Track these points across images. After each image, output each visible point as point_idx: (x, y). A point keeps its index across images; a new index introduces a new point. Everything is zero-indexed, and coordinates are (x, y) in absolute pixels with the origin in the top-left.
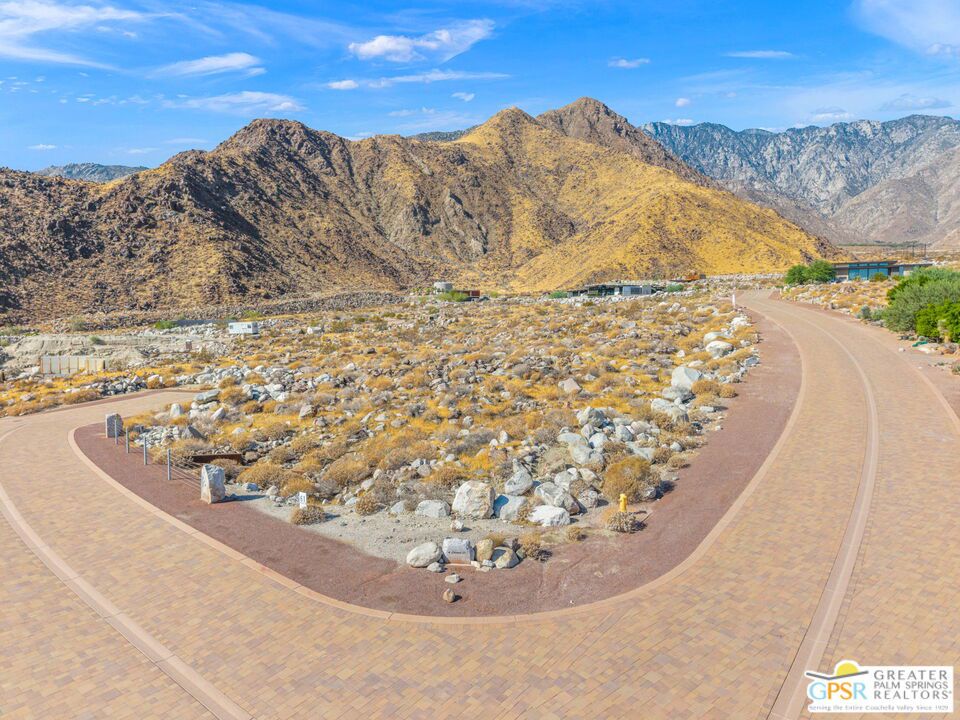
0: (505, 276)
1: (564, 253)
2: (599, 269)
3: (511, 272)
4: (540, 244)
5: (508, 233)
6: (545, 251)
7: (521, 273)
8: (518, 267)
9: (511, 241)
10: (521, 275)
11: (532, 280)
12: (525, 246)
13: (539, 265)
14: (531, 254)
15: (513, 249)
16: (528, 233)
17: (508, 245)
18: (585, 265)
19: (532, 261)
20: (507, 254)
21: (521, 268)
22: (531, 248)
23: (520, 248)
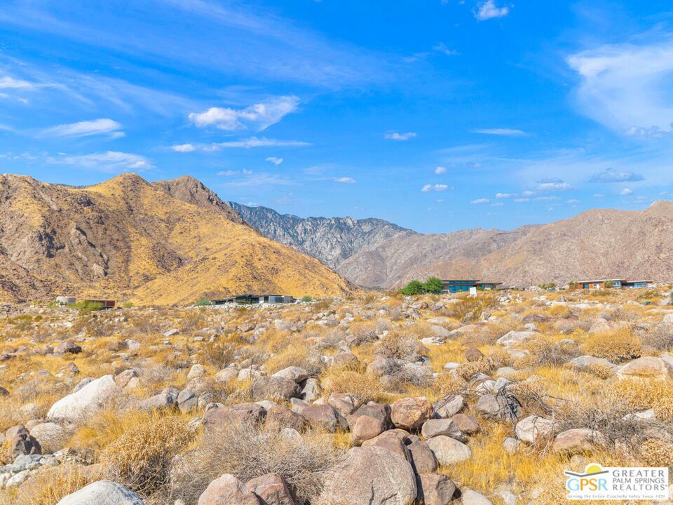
0: (125, 295)
1: (177, 279)
2: (210, 291)
3: (129, 292)
4: (155, 272)
5: (127, 261)
6: (158, 276)
7: (139, 292)
8: (136, 288)
9: (129, 268)
10: (139, 294)
11: (149, 298)
12: (141, 272)
13: (155, 287)
14: (147, 278)
15: (131, 274)
16: (144, 263)
17: (126, 271)
18: (195, 289)
19: (149, 284)
20: (126, 277)
21: (139, 289)
22: (147, 274)
23: (138, 273)
